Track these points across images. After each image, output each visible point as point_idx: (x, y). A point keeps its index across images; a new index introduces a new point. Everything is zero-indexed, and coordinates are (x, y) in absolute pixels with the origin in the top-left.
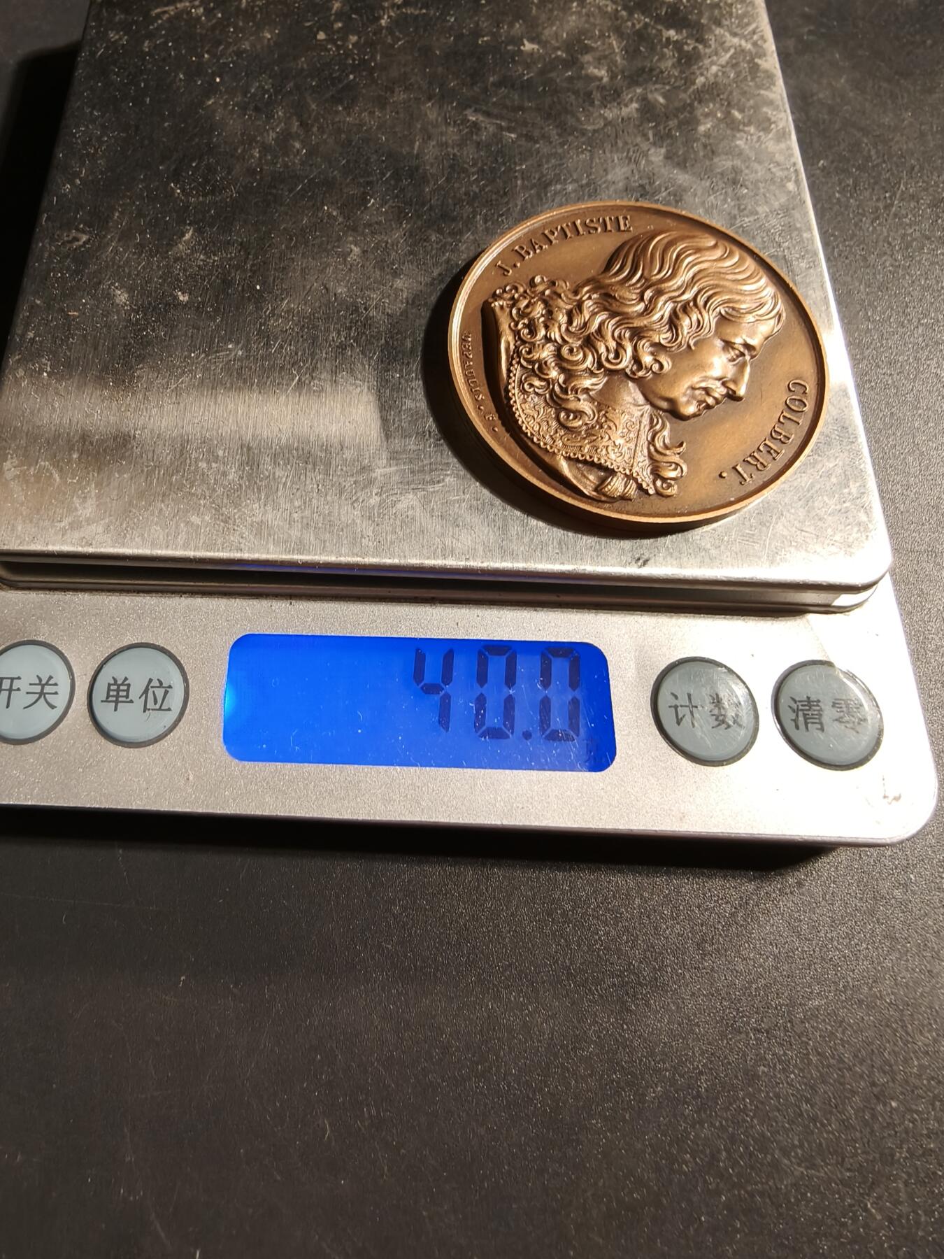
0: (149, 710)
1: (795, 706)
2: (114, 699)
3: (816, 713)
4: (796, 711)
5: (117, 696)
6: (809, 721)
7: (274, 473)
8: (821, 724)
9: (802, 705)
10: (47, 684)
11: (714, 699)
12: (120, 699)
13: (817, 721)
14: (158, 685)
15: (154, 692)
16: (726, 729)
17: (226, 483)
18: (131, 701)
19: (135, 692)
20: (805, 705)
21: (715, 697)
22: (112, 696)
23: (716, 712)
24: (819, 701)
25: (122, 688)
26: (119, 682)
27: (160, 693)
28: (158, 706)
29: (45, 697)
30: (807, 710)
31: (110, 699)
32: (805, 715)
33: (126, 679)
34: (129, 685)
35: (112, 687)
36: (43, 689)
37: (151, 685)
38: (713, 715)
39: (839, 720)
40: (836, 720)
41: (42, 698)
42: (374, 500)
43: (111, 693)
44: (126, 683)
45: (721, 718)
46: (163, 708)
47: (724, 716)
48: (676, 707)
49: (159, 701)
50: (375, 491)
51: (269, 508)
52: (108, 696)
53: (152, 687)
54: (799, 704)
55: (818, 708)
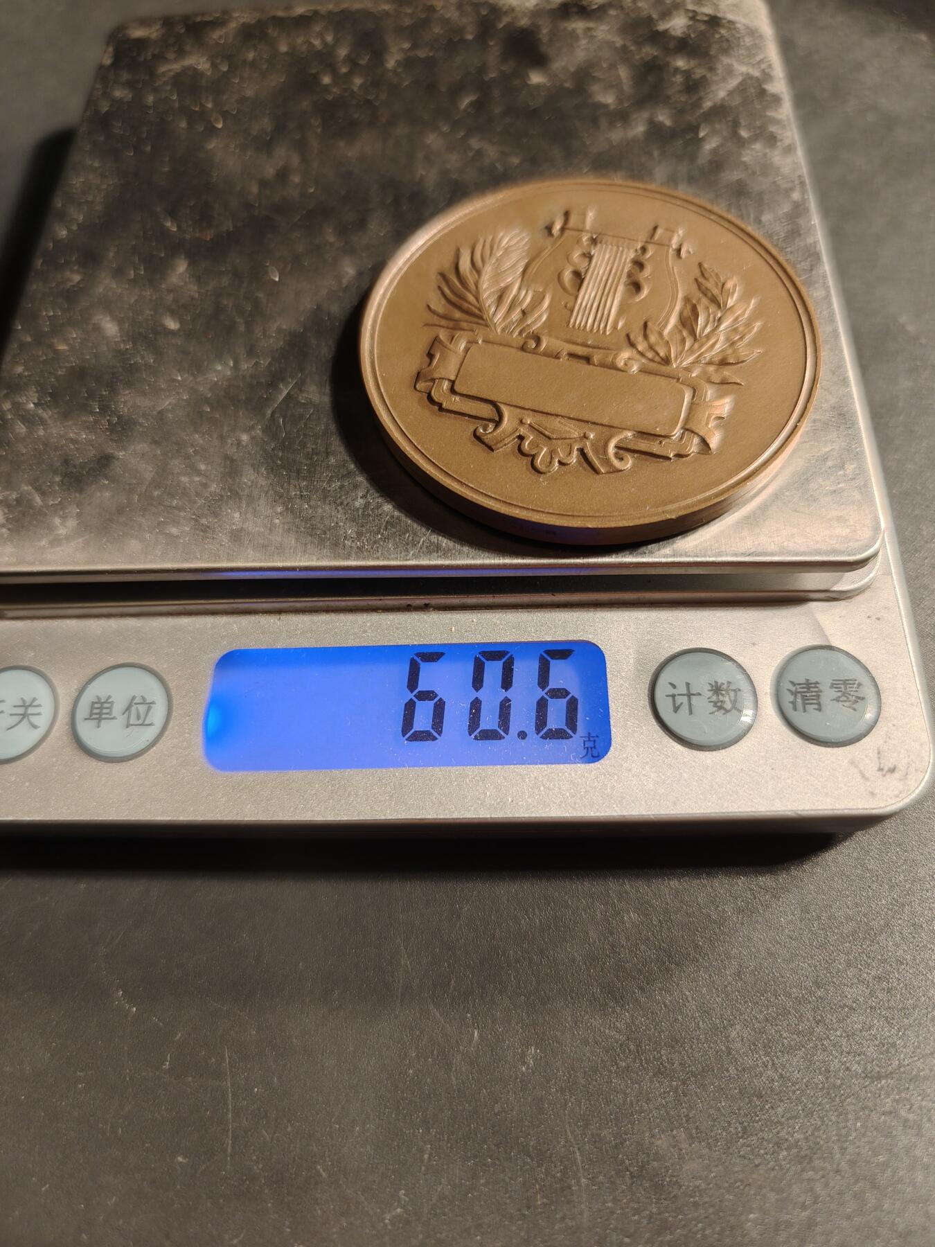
0: (132, 725)
1: (793, 689)
2: (97, 716)
3: (814, 694)
4: (795, 694)
5: (100, 714)
6: (807, 702)
7: (257, 483)
8: (819, 704)
9: (801, 688)
10: (30, 706)
11: (712, 686)
12: (104, 716)
13: (815, 701)
14: (141, 701)
15: (137, 708)
16: (724, 714)
17: (207, 494)
18: (114, 718)
19: (118, 709)
20: (803, 688)
21: (714, 684)
22: (96, 714)
23: (714, 698)
24: (817, 683)
25: (106, 705)
26: (103, 701)
27: (142, 709)
28: (140, 722)
29: (28, 719)
30: (805, 692)
31: (94, 716)
32: (803, 697)
33: (109, 697)
34: (112, 703)
35: (96, 706)
36: (25, 711)
37: (135, 702)
38: (712, 702)
39: (837, 700)
40: (834, 700)
41: (25, 720)
42: (359, 503)
43: (95, 711)
44: (110, 700)
45: (719, 704)
46: (146, 723)
47: (722, 701)
48: (673, 696)
49: (142, 716)
50: (360, 494)
51: (249, 516)
52: (91, 714)
53: (136, 704)
54: (798, 687)
55: (816, 689)
